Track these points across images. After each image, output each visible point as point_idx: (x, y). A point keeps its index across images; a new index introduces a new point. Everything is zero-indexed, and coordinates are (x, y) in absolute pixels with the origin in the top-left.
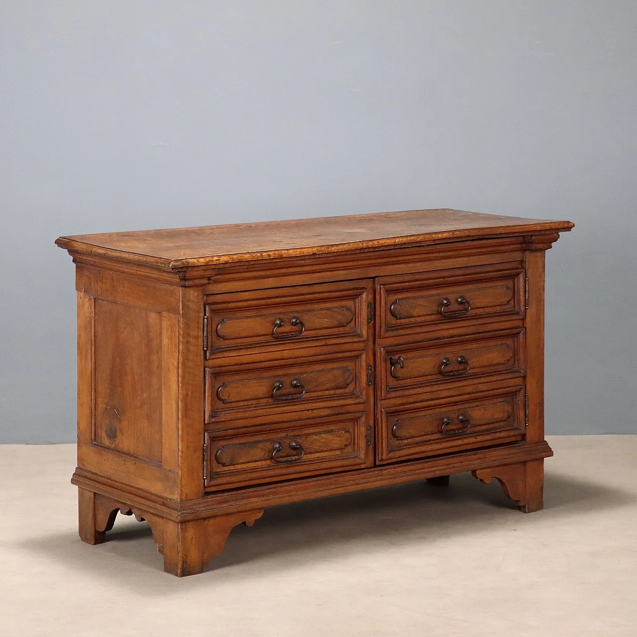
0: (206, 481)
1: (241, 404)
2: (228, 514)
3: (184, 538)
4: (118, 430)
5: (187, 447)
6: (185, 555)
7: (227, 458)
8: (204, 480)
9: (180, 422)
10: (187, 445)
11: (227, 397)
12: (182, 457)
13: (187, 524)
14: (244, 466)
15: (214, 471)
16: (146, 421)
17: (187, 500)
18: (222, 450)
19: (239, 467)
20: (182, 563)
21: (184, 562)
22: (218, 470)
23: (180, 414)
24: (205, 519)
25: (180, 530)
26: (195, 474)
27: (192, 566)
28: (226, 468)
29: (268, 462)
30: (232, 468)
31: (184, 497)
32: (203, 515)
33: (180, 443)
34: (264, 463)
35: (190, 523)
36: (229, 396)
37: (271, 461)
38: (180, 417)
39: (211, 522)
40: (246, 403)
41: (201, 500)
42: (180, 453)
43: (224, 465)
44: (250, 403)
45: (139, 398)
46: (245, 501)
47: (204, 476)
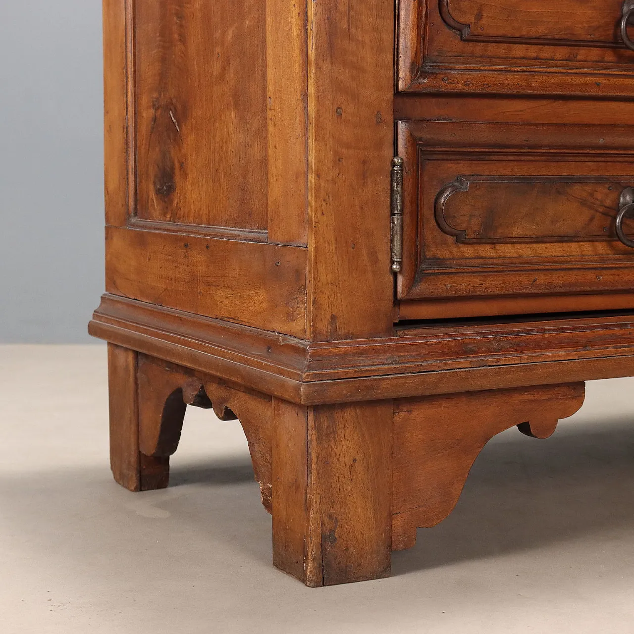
0: (400, 279)
1: (519, 51)
2: (471, 394)
3: (326, 461)
4: (177, 166)
5: (338, 159)
6: (330, 517)
7: (472, 216)
8: (395, 274)
9: (313, 69)
10: (336, 153)
11: (473, 20)
12: (318, 189)
13: (337, 415)
14: (526, 251)
15: (429, 254)
16: (234, 113)
17: (334, 335)
18: (455, 188)
19: (510, 251)
20: (319, 540)
21: (327, 539)
22: (443, 253)
23: (312, 43)
24: (397, 402)
25: (313, 434)
26: (364, 252)
27: (352, 550)
28: (468, 251)
29: (602, 248)
30: (487, 251)
31: (323, 326)
32: (387, 388)
33: (312, 144)
34: (587, 248)
35: (348, 414)
36: (479, 16)
37: (612, 247)
38: (312, 54)
39: (419, 414)
40: (533, 51)
41: (384, 341)
42: (312, 178)
43: (460, 239)
44: (547, 52)
45: (218, 50)
46: (526, 357)
47: (393, 262)
